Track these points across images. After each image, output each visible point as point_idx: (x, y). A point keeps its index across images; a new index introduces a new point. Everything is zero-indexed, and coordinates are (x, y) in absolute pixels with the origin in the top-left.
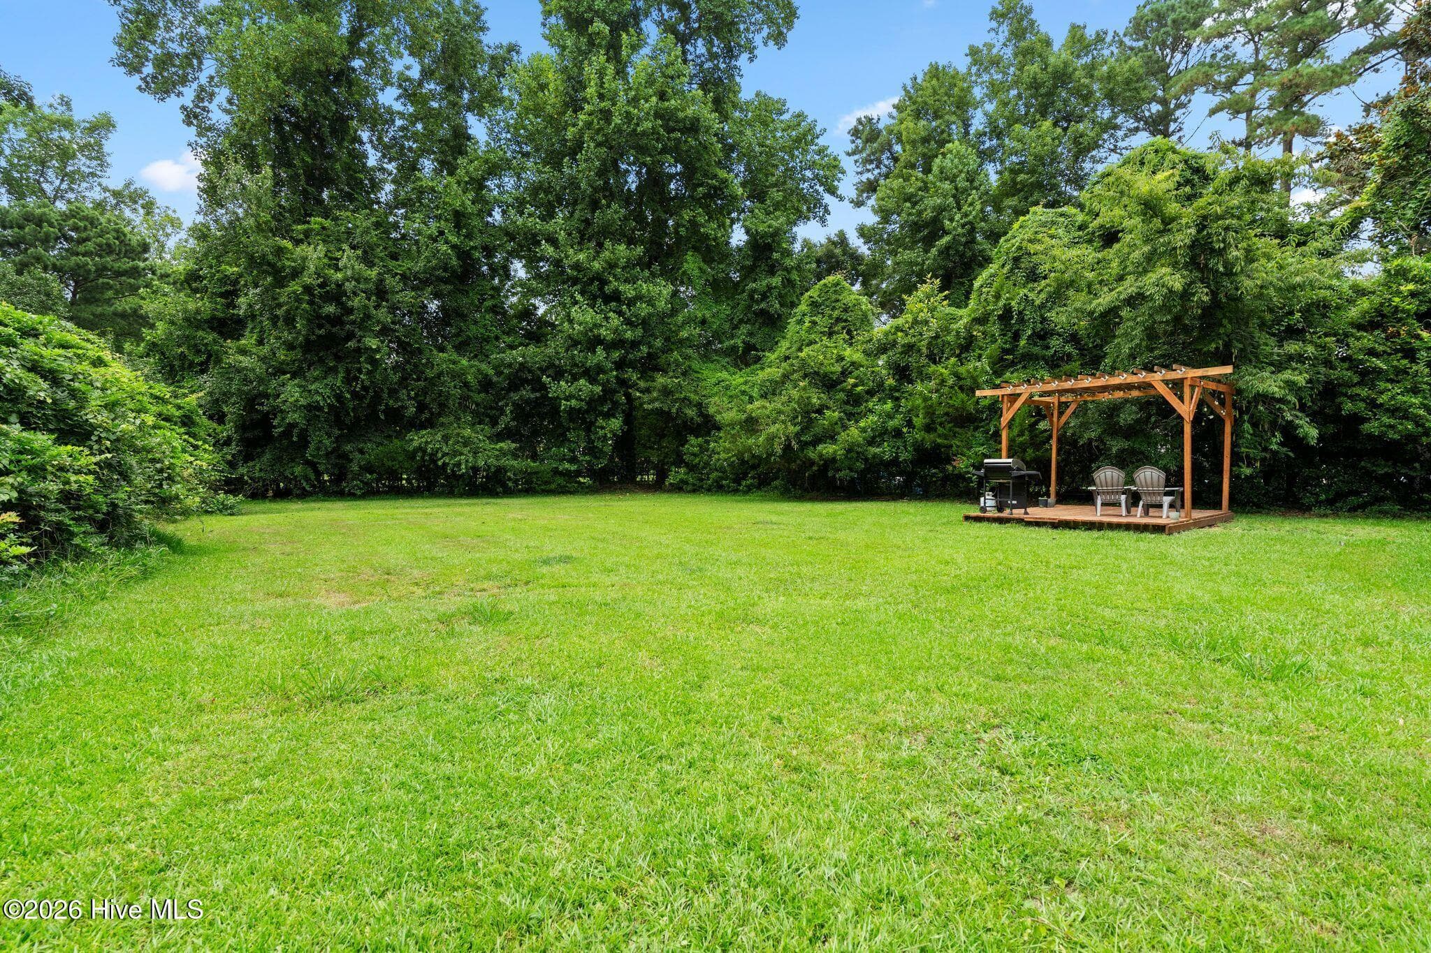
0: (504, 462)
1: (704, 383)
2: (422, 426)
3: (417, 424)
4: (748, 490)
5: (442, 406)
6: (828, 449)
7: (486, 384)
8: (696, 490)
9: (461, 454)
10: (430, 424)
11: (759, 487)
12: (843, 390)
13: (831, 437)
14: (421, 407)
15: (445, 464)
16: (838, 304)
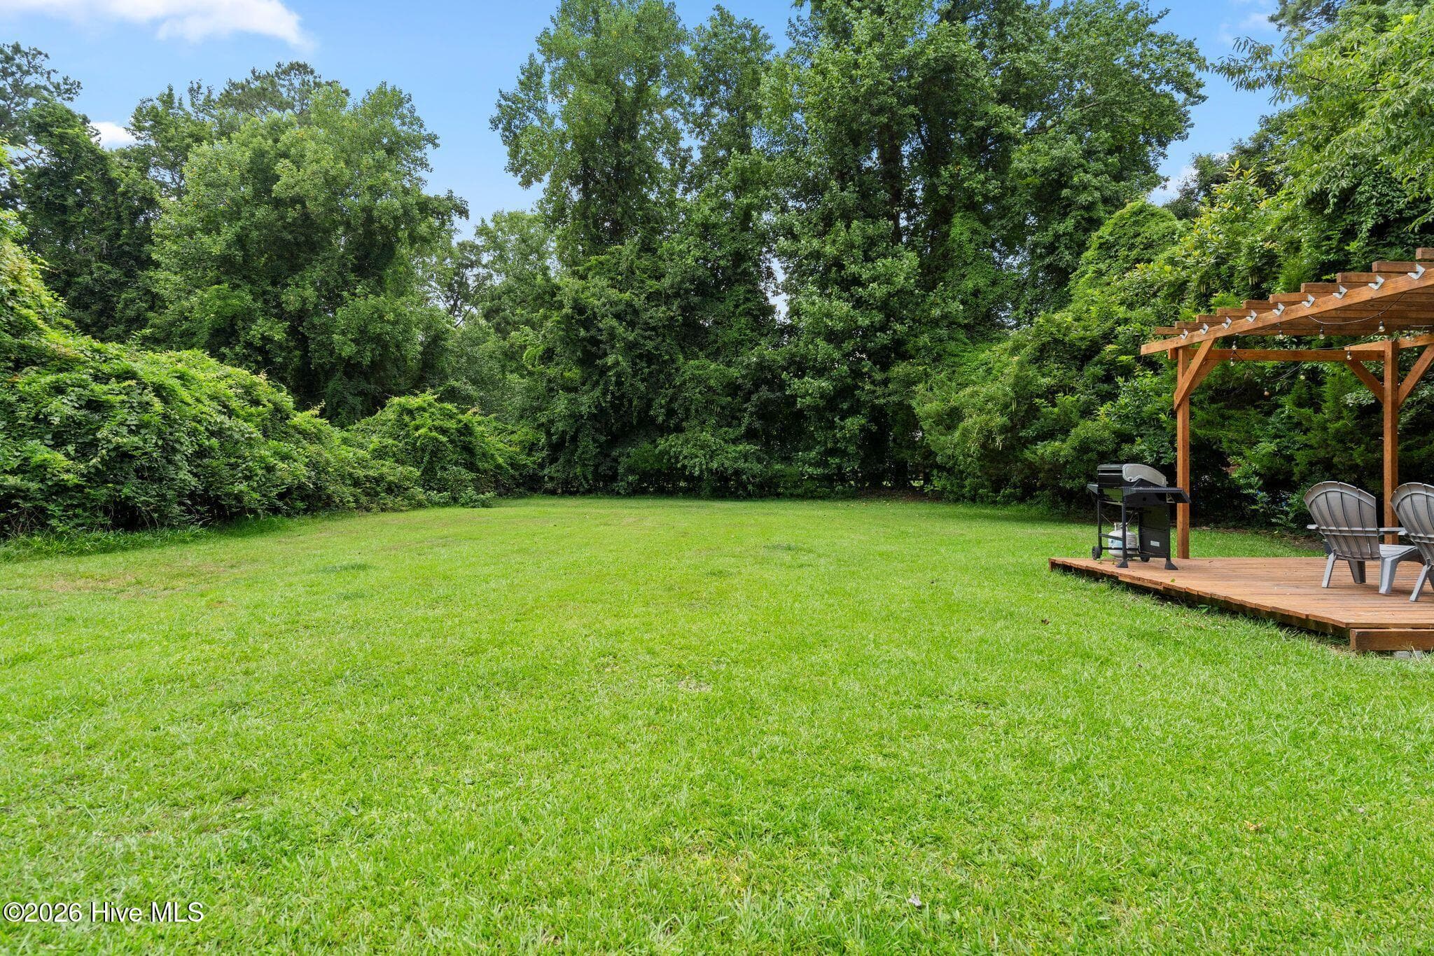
0: (741, 464)
1: (962, 369)
2: (670, 431)
3: (664, 430)
4: (1007, 502)
5: (687, 410)
6: (1046, 449)
7: (733, 388)
8: (958, 499)
9: (697, 457)
10: (679, 429)
11: (1021, 500)
12: (1100, 362)
13: (1061, 429)
14: (671, 413)
15: (684, 467)
16: (1139, 239)
